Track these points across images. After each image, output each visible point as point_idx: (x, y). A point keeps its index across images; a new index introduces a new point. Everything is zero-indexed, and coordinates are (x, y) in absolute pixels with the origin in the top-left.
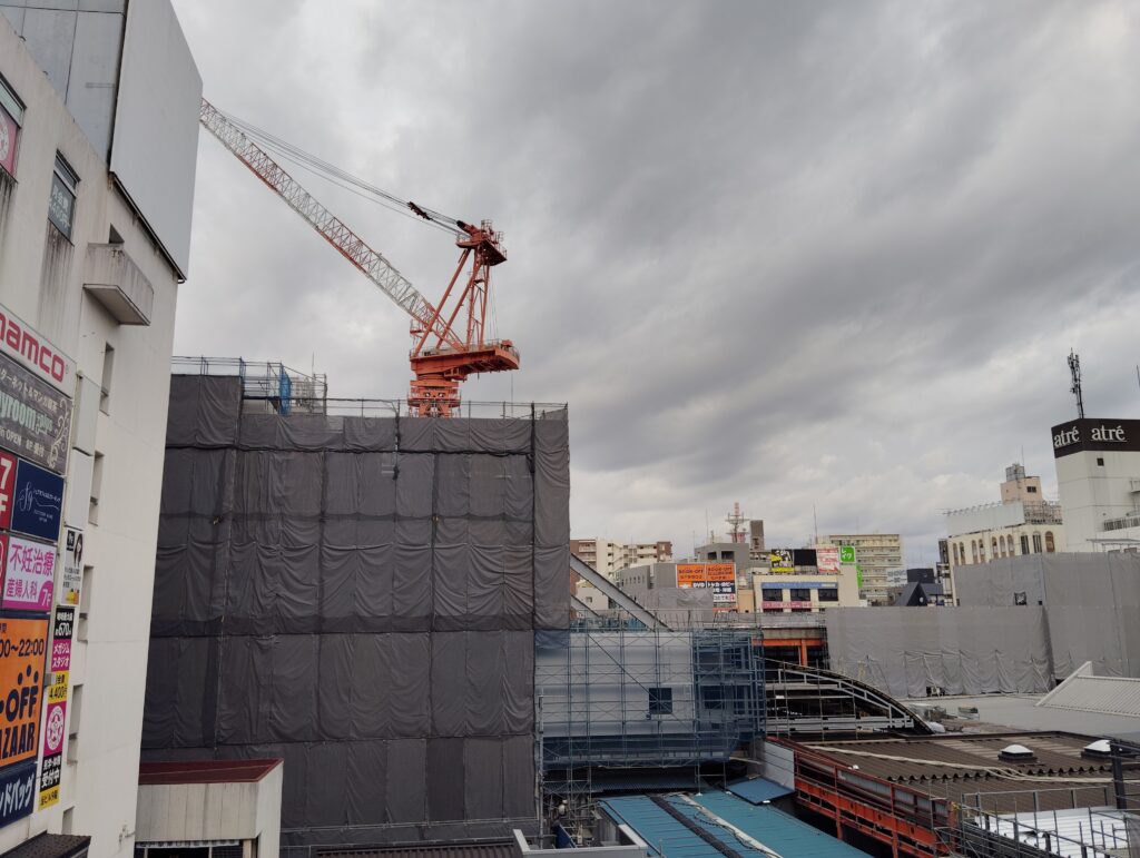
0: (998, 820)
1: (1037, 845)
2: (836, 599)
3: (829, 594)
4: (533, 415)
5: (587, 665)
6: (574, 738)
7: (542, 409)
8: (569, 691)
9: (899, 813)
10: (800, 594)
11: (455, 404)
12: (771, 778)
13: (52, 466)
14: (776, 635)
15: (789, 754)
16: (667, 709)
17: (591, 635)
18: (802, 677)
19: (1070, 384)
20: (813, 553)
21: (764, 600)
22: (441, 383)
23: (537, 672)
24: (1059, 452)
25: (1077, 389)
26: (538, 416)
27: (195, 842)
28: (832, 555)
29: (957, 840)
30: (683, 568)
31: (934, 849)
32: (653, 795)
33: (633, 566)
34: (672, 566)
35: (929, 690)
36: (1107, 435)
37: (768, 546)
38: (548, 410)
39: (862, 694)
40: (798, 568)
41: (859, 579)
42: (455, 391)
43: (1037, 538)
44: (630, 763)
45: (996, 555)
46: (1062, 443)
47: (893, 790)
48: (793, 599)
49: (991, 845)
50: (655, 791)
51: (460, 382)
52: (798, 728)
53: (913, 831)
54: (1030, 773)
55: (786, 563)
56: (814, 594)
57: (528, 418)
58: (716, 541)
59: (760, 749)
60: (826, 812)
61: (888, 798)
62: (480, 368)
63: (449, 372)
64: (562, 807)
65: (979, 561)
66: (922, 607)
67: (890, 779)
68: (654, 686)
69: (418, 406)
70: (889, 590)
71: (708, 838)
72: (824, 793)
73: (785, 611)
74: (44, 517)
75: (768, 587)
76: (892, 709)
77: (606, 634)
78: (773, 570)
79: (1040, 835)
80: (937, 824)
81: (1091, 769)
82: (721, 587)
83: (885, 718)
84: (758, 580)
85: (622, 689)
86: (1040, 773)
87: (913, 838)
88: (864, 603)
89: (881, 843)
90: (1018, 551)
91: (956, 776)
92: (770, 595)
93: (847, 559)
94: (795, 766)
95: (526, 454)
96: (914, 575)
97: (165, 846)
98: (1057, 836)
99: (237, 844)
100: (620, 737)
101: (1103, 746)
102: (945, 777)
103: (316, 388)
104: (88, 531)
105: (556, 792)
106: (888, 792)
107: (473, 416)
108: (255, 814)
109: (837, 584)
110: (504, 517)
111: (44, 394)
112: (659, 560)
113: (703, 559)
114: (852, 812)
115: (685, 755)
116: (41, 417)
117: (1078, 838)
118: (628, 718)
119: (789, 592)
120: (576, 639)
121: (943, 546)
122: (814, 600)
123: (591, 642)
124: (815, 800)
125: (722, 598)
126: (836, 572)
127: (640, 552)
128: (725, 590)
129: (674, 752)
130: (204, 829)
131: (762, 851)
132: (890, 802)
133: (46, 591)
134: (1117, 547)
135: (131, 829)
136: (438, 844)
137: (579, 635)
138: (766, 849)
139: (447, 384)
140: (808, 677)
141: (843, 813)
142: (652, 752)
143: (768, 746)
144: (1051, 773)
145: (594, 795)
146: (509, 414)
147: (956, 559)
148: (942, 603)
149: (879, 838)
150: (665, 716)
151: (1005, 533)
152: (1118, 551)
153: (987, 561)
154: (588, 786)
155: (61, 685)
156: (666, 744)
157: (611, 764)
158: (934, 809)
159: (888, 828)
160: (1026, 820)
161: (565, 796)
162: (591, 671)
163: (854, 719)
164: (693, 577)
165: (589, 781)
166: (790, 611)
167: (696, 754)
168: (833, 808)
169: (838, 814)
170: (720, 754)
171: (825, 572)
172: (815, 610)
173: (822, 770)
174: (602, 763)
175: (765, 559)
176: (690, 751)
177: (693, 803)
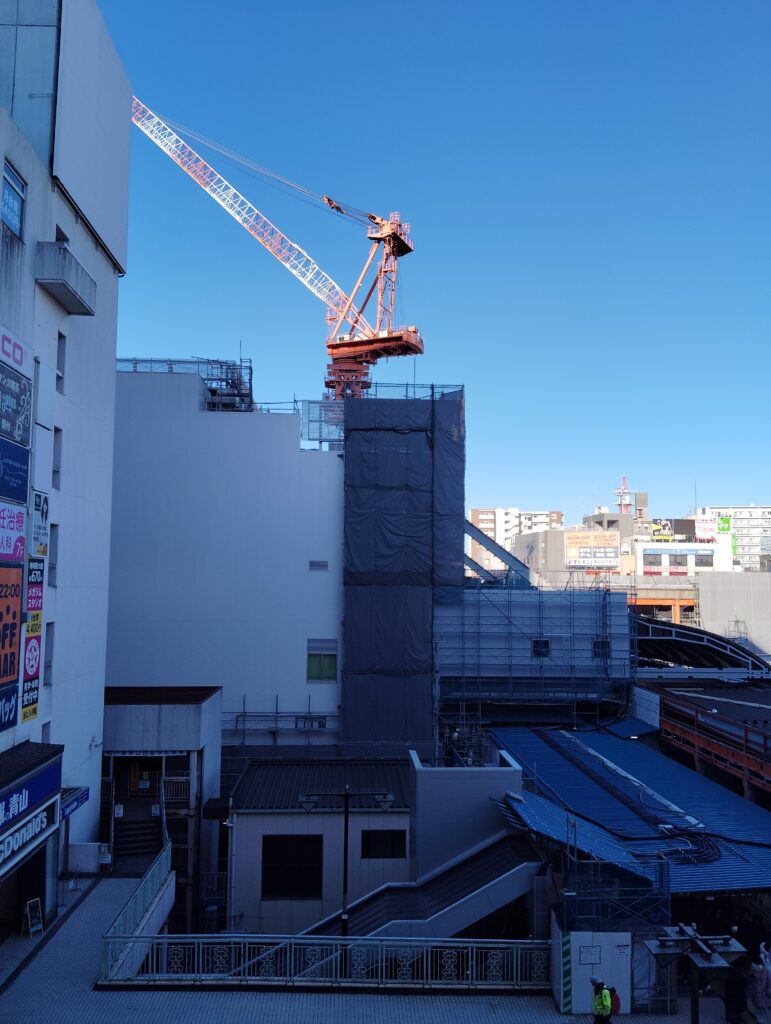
4: (432, 396)
5: (479, 617)
6: (467, 678)
7: (441, 390)
8: (462, 636)
9: (751, 751)
10: (678, 560)
11: (367, 385)
12: (639, 717)
13: (18, 439)
14: (652, 595)
15: (655, 698)
17: (484, 591)
18: (672, 632)
20: (693, 522)
21: (645, 564)
22: (354, 367)
23: (436, 622)
26: (437, 396)
27: (152, 752)
28: (709, 525)
30: (570, 535)
32: (533, 728)
33: (526, 532)
34: (562, 532)
37: (651, 517)
38: (446, 391)
39: (725, 648)
40: (679, 537)
41: (734, 547)
42: (366, 374)
44: (514, 701)
47: (746, 731)
48: (671, 564)
50: (537, 724)
51: (371, 366)
52: (665, 675)
53: (762, 767)
55: (666, 532)
56: (691, 560)
57: (428, 398)
59: (630, 693)
60: (687, 748)
61: (740, 737)
62: (389, 352)
63: (361, 356)
64: (456, 734)
67: (745, 722)
68: (538, 638)
69: (333, 387)
70: (760, 558)
71: (578, 765)
72: (685, 732)
73: (663, 574)
74: (14, 483)
75: (648, 552)
76: (753, 662)
77: (496, 591)
78: (654, 538)
82: (605, 553)
83: (745, 670)
84: (640, 547)
85: (509, 637)
87: (762, 773)
88: (738, 569)
89: (735, 777)
92: (651, 559)
93: (723, 529)
94: (661, 708)
95: (425, 431)
97: (127, 755)
99: (185, 754)
100: (507, 678)
103: (243, 371)
104: (52, 494)
105: (451, 722)
106: (742, 734)
107: (379, 397)
108: (199, 730)
110: (408, 488)
111: (7, 376)
112: (550, 527)
113: (589, 527)
114: (708, 749)
115: (565, 695)
116: (7, 398)
118: (514, 662)
119: (667, 556)
120: (469, 595)
122: (691, 566)
123: (483, 598)
124: (678, 738)
125: (605, 563)
126: (711, 540)
127: (534, 520)
128: (609, 555)
129: (554, 692)
130: (158, 742)
131: (626, 778)
132: (742, 742)
133: (18, 544)
135: (99, 740)
136: (351, 760)
137: (473, 591)
138: (630, 777)
139: (359, 367)
140: (676, 632)
141: (701, 749)
142: (535, 692)
143: (637, 690)
145: (483, 726)
146: (411, 395)
149: (731, 771)
150: (546, 661)
154: (478, 718)
155: (36, 622)
156: (546, 685)
157: (499, 701)
159: (740, 764)
161: (459, 726)
162: (483, 622)
163: (716, 670)
164: (580, 543)
165: (479, 713)
166: (668, 574)
167: (573, 695)
168: (693, 745)
169: (697, 750)
170: (595, 696)
171: (702, 541)
172: (691, 574)
173: (684, 712)
174: (491, 700)
175: (646, 528)
176: (568, 692)
177: (568, 735)
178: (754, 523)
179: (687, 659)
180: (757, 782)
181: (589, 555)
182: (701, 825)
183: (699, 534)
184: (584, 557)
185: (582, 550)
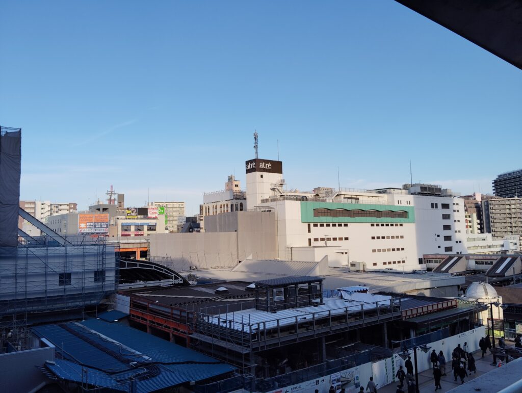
0: (213, 317)
1: (226, 326)
2: (155, 230)
3: (152, 228)
5: (27, 264)
6: (17, 300)
8: (16, 277)
9: (174, 319)
10: (139, 228)
12: (118, 309)
14: (126, 246)
15: (128, 299)
16: (69, 283)
17: (29, 249)
18: (137, 264)
19: (254, 145)
20: (146, 209)
21: (122, 231)
24: (248, 171)
25: (256, 147)
26: (3, 134)
28: (155, 211)
29: (196, 327)
30: (82, 216)
31: (186, 331)
32: (59, 324)
33: (55, 214)
34: (78, 214)
35: (190, 268)
36: (265, 165)
37: (126, 206)
39: (162, 270)
40: (139, 216)
41: (166, 221)
43: (237, 205)
44: (48, 310)
45: (221, 211)
46: (249, 167)
47: (172, 309)
48: (135, 230)
49: (209, 328)
50: (61, 321)
52: (132, 287)
53: (179, 326)
54: (226, 298)
55: (134, 214)
56: (145, 228)
58: (101, 203)
59: (114, 297)
60: (143, 322)
61: (169, 313)
64: (10, 334)
65: (215, 214)
66: (191, 233)
67: (171, 305)
68: (63, 272)
70: (178, 226)
71: (86, 340)
72: (142, 314)
73: (131, 235)
75: (124, 224)
76: (175, 276)
77: (38, 248)
78: (128, 217)
79: (228, 322)
80: (188, 322)
81: (248, 295)
82: (101, 225)
83: (171, 280)
84: (120, 222)
85: (46, 274)
86: (230, 298)
87: (179, 328)
88: (167, 232)
89: (166, 332)
90: (229, 210)
91: (198, 301)
92: (125, 228)
93: (161, 213)
94: (130, 303)
96: (188, 219)
98: (234, 322)
100: (44, 297)
101: (253, 286)
102: (194, 302)
105: (7, 327)
106: (169, 311)
109: (156, 223)
112: (70, 212)
113: (92, 212)
114: (154, 320)
115: (77, 304)
117: (241, 322)
118: (48, 288)
119: (134, 226)
120: (22, 252)
121: (201, 207)
122: (145, 231)
123: (29, 253)
124: (138, 317)
125: (102, 230)
126: (156, 218)
127: (60, 208)
128: (103, 226)
129: (72, 302)
131: (112, 342)
132: (170, 315)
134: (264, 210)
137: (22, 249)
138: (114, 341)
140: (140, 264)
141: (150, 321)
142: (61, 303)
143: (118, 296)
144: (234, 297)
145: (28, 326)
147: (206, 213)
148: (199, 231)
149: (164, 330)
150: (68, 286)
151: (226, 203)
152: (265, 211)
153: (217, 214)
154: (25, 323)
156: (68, 299)
157: (38, 311)
158: (188, 315)
159: (169, 326)
160: (223, 316)
161: (12, 328)
162: (29, 267)
163: (158, 281)
164: (87, 220)
165: (25, 320)
166: (134, 235)
167: (83, 303)
168: (146, 320)
169: (148, 322)
170: (95, 301)
171: (151, 218)
172: (145, 235)
173: (142, 304)
174: (33, 311)
175: (123, 212)
176: (80, 302)
177: (80, 325)
178: (174, 209)
179: (143, 277)
180: (176, 333)
181: (92, 227)
182: (151, 359)
183: (149, 215)
184: (89, 228)
185: (88, 224)
